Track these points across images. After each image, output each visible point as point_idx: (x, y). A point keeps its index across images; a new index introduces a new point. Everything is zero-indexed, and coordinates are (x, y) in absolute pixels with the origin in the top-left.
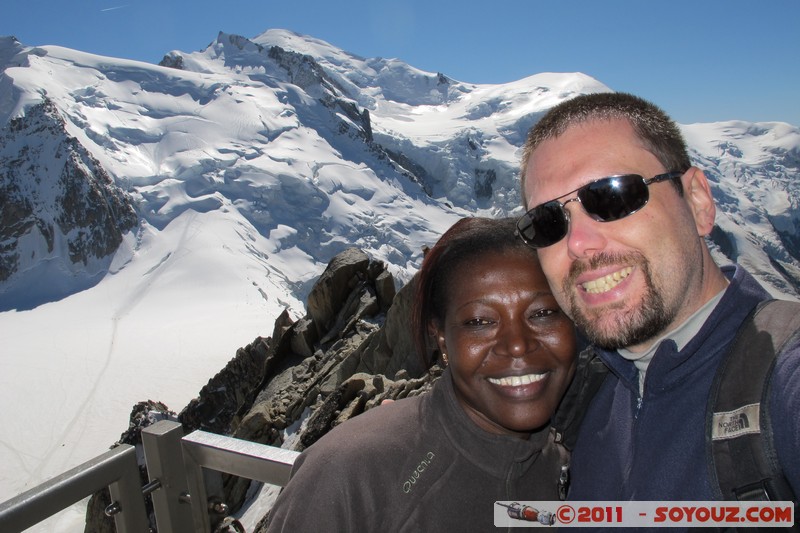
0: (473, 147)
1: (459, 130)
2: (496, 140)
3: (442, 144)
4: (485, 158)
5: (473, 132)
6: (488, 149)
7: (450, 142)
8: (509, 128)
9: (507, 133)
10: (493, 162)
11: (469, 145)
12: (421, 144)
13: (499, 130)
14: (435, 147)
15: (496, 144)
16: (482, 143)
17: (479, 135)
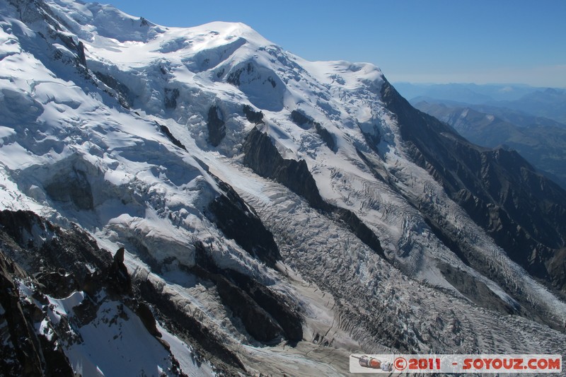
0: (164, 72)
1: (153, 60)
2: (181, 68)
3: (141, 70)
4: (172, 80)
5: (163, 61)
6: (174, 74)
7: (147, 68)
8: (190, 60)
9: (188, 63)
10: (177, 83)
11: (160, 71)
12: (125, 69)
13: (182, 61)
14: (135, 71)
15: (180, 71)
16: (170, 69)
17: (168, 64)
